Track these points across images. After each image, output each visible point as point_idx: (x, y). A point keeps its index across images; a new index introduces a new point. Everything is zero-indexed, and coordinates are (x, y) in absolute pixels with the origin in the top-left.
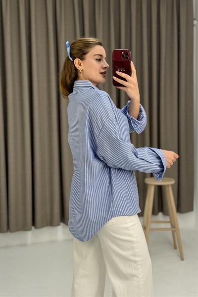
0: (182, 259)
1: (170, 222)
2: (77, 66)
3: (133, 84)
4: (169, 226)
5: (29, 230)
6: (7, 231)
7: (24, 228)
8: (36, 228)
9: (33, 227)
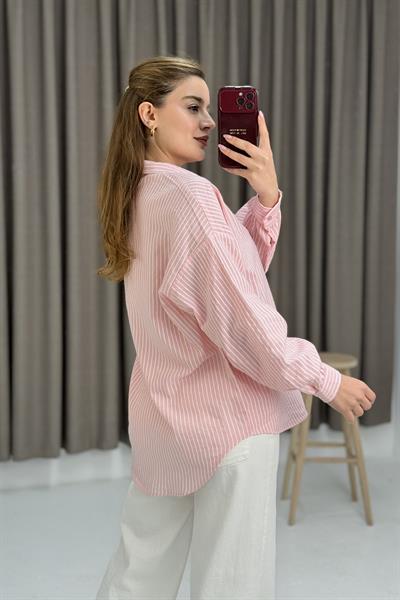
0: (369, 522)
1: (345, 445)
2: (145, 118)
3: (264, 162)
4: (341, 452)
5: (55, 456)
6: (8, 459)
7: (45, 453)
8: (69, 451)
9: (63, 451)
